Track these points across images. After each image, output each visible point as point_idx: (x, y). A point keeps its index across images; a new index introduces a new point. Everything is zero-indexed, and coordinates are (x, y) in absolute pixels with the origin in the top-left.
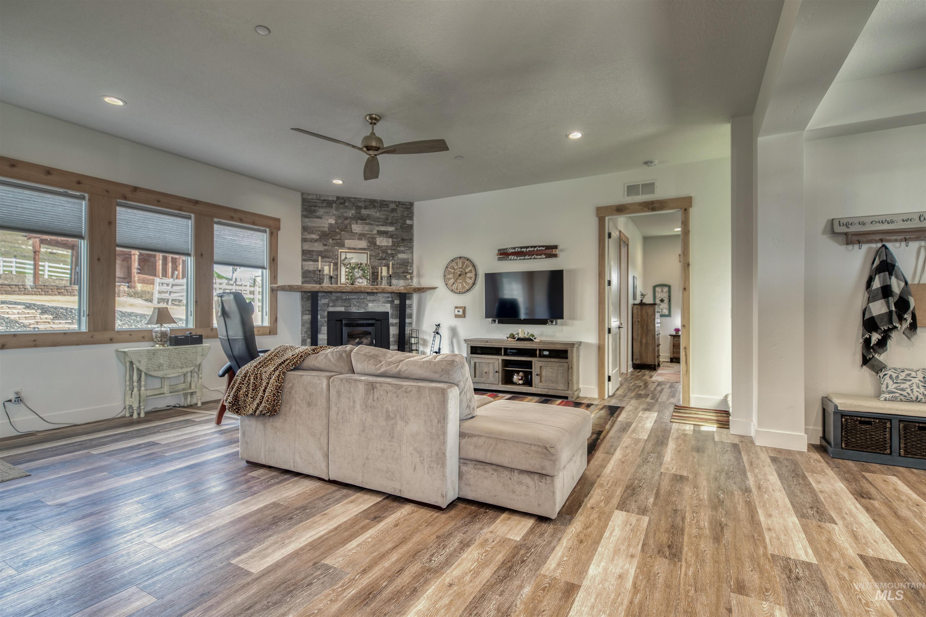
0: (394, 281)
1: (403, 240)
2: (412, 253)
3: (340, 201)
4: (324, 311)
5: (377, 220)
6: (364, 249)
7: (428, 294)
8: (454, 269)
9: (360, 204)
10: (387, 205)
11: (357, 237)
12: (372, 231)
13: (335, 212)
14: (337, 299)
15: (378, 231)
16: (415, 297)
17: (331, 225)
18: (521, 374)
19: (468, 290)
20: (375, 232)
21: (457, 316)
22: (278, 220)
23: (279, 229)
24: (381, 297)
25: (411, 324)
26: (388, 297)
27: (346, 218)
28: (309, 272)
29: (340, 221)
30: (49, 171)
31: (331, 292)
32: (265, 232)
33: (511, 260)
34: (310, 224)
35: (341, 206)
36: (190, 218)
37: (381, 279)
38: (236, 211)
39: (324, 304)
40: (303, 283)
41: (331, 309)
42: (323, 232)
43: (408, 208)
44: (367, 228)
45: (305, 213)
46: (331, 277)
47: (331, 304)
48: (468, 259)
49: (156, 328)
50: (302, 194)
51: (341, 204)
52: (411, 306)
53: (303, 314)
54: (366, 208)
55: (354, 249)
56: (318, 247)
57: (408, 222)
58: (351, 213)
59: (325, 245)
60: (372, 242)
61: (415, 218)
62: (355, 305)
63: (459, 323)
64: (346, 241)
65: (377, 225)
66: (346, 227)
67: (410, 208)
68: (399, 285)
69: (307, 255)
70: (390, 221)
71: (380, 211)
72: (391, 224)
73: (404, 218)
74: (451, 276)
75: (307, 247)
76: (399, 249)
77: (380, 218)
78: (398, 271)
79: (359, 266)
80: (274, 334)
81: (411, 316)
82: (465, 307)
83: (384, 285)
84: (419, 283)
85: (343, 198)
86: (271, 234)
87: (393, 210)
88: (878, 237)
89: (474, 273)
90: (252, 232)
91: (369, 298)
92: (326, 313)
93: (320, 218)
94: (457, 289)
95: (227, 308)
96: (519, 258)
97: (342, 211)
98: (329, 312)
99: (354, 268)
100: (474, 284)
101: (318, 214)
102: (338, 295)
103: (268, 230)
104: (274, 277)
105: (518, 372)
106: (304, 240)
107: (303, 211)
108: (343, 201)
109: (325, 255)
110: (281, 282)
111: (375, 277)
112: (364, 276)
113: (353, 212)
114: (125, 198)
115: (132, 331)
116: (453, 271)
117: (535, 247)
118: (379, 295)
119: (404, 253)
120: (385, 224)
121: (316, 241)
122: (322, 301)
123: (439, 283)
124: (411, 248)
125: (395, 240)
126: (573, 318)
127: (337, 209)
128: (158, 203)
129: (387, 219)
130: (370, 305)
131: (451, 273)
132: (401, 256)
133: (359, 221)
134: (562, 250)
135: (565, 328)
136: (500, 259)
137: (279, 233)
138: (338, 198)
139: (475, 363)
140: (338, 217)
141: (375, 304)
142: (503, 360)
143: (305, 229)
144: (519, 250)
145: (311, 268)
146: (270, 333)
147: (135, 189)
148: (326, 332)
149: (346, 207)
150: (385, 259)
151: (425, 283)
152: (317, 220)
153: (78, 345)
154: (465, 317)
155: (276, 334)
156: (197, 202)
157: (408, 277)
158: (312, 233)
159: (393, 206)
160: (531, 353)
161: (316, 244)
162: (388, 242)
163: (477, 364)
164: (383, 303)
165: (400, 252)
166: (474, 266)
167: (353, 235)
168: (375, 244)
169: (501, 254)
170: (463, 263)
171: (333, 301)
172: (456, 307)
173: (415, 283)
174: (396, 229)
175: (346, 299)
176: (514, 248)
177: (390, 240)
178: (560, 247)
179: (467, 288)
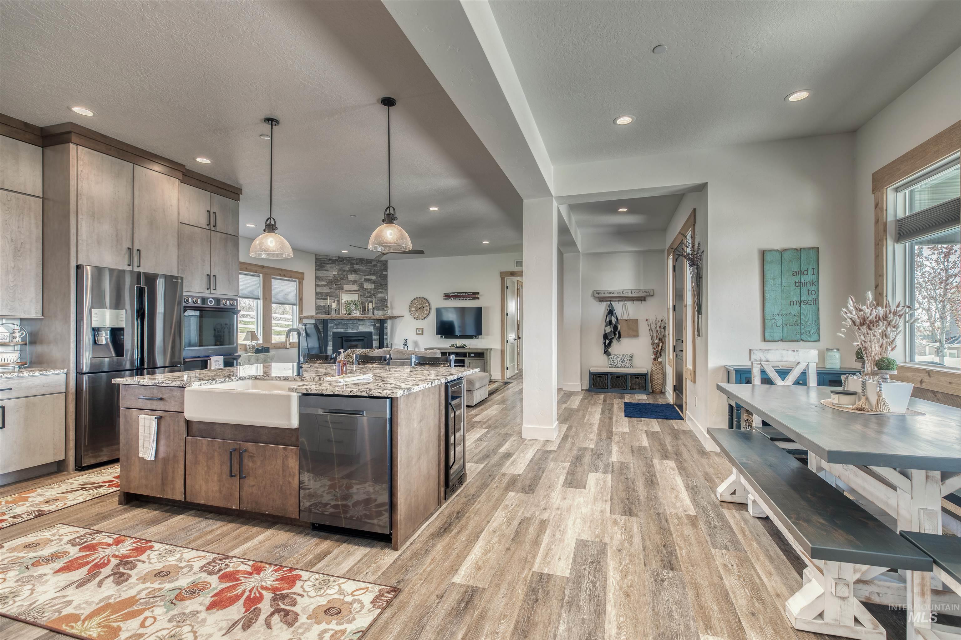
0: (376, 312)
1: (381, 285)
2: (387, 293)
3: (340, 260)
5: (364, 272)
6: (356, 291)
7: (398, 320)
8: (416, 304)
9: (353, 262)
10: (370, 262)
11: (351, 283)
12: (361, 279)
13: (337, 267)
14: (339, 324)
15: (365, 279)
16: (389, 322)
17: (334, 275)
19: (425, 318)
20: (363, 280)
21: (418, 334)
22: (303, 274)
23: (304, 279)
24: (367, 322)
25: (386, 339)
26: (372, 322)
27: (344, 271)
28: (321, 306)
29: (340, 273)
31: (335, 320)
32: (296, 282)
33: (452, 300)
34: (321, 275)
35: (341, 263)
36: (260, 277)
37: (368, 310)
38: (282, 270)
39: (331, 327)
40: (316, 314)
41: (335, 330)
42: (329, 280)
44: (358, 277)
45: (317, 268)
46: (336, 310)
47: (335, 327)
48: (425, 299)
49: (248, 343)
50: (316, 255)
52: (387, 328)
54: (357, 264)
55: (350, 291)
56: (326, 290)
57: (384, 273)
58: (347, 267)
59: (331, 288)
60: (361, 287)
61: (389, 270)
62: (350, 328)
63: (419, 339)
64: (345, 286)
65: (364, 275)
66: (344, 276)
67: (385, 264)
68: (379, 314)
69: (319, 295)
70: (372, 272)
71: (366, 266)
72: (374, 274)
73: (382, 271)
74: (414, 309)
75: (319, 290)
76: (379, 290)
77: (365, 271)
78: (379, 305)
79: (354, 302)
81: (387, 335)
82: (423, 329)
83: (370, 314)
84: (392, 313)
85: (342, 258)
86: (300, 283)
87: (375, 265)
88: (609, 299)
89: (428, 307)
90: (291, 282)
91: (359, 323)
92: (332, 333)
93: (327, 271)
94: (418, 317)
95: (308, 331)
96: (457, 299)
97: (342, 266)
98: (334, 333)
99: (350, 304)
100: (429, 314)
101: (326, 268)
102: (339, 321)
103: (297, 280)
104: (301, 311)
106: (317, 285)
109: (330, 295)
110: (305, 314)
111: (364, 310)
112: (356, 308)
113: (349, 267)
114: (242, 270)
117: (466, 293)
119: (382, 293)
120: (370, 274)
121: (325, 286)
122: (330, 325)
123: (406, 313)
124: (386, 290)
125: (376, 285)
126: (488, 334)
127: (338, 265)
130: (360, 327)
131: (414, 307)
132: (380, 295)
133: (353, 273)
135: (483, 340)
136: (445, 299)
137: (304, 282)
138: (339, 258)
140: (339, 270)
141: (363, 327)
143: (317, 278)
144: (457, 294)
145: (322, 304)
148: (331, 345)
149: (344, 264)
150: (369, 297)
151: (396, 313)
152: (325, 272)
154: (423, 334)
156: (263, 267)
157: (385, 309)
158: (322, 280)
159: (374, 263)
160: (464, 355)
161: (325, 288)
162: (371, 286)
164: (369, 326)
165: (380, 293)
166: (429, 303)
167: (349, 282)
168: (363, 288)
169: (446, 296)
170: (422, 301)
171: (336, 325)
172: (417, 329)
173: (389, 313)
174: (377, 278)
175: (345, 324)
176: (454, 293)
177: (373, 285)
178: (480, 294)
179: (425, 316)
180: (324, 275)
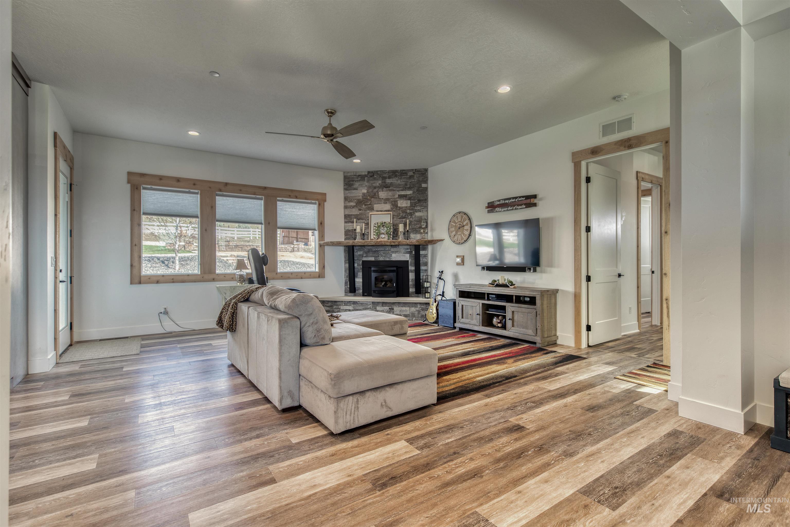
0: (412, 236)
1: (419, 201)
2: (427, 211)
3: (370, 174)
4: (360, 260)
5: (398, 186)
6: (388, 211)
7: (438, 245)
8: (455, 223)
9: (385, 175)
10: (406, 173)
11: (383, 201)
12: (394, 196)
13: (367, 184)
14: (369, 251)
15: (399, 195)
16: (430, 247)
17: (364, 194)
18: (500, 317)
19: (465, 241)
20: (397, 196)
21: (458, 264)
22: (325, 194)
23: (325, 201)
24: (402, 249)
25: (426, 270)
26: (407, 249)
27: (375, 188)
28: (349, 230)
29: (370, 190)
30: (178, 180)
31: (364, 246)
32: (315, 204)
33: (497, 212)
34: (349, 195)
35: (371, 178)
36: (261, 199)
37: (400, 234)
38: (292, 191)
39: (360, 255)
40: (345, 240)
41: (365, 259)
42: (358, 200)
43: (424, 174)
44: (390, 193)
45: (346, 187)
46: (363, 235)
47: (364, 255)
48: (465, 214)
49: (238, 272)
50: (344, 172)
51: (371, 177)
52: (426, 256)
53: (345, 263)
54: (389, 178)
55: (381, 211)
56: (355, 212)
57: (424, 185)
58: (379, 183)
59: (360, 210)
60: (394, 205)
61: (429, 182)
62: (382, 256)
63: (460, 270)
64: (375, 206)
65: (398, 191)
66: (375, 194)
67: (425, 174)
68: (415, 238)
69: (348, 218)
70: (408, 186)
71: (401, 179)
72: (410, 189)
73: (420, 182)
74: (453, 229)
75: (348, 212)
76: (416, 208)
77: (399, 185)
78: (415, 227)
79: (383, 224)
80: (322, 277)
81: (426, 264)
82: (463, 256)
83: (401, 238)
84: (432, 236)
85: (372, 172)
86: (319, 204)
87: (411, 177)
89: (469, 225)
90: (306, 205)
91: (392, 250)
92: (361, 262)
93: (356, 189)
94: (457, 240)
96: (503, 210)
97: (371, 182)
98: (363, 261)
99: (379, 227)
100: (470, 235)
101: (355, 186)
102: (369, 248)
103: (316, 202)
104: (322, 236)
105: (498, 316)
106: (346, 207)
107: (344, 186)
108: (372, 174)
109: (359, 218)
110: (328, 239)
112: (387, 233)
113: (380, 182)
114: (220, 190)
115: (225, 274)
116: (454, 224)
117: (516, 198)
118: (400, 247)
119: (420, 212)
120: (405, 189)
121: (353, 207)
122: (357, 253)
123: (446, 235)
124: (426, 207)
125: (412, 201)
126: (551, 265)
127: (368, 181)
128: (241, 191)
129: (406, 185)
130: (394, 255)
131: (453, 226)
132: (418, 214)
133: (385, 189)
134: (541, 199)
135: (544, 275)
136: (489, 212)
137: (325, 203)
138: (369, 172)
139: (462, 306)
140: (369, 187)
141: (397, 254)
142: (483, 304)
143: (346, 199)
144: (503, 202)
145: (350, 228)
146: (319, 276)
147: (226, 184)
148: (361, 277)
149: (375, 179)
150: (404, 218)
151: (436, 237)
152: (354, 191)
153: (195, 282)
154: (463, 265)
155: (324, 277)
156: (265, 188)
157: (425, 231)
158: (351, 201)
159: (411, 173)
160: (508, 298)
161: (354, 210)
162: (407, 204)
163: (464, 306)
164: (404, 253)
165: (417, 211)
166: (470, 219)
167: (380, 200)
168: (397, 206)
169: (490, 207)
170: (462, 217)
171: (366, 253)
172: (457, 256)
173: (429, 236)
174: (414, 193)
175: (375, 251)
176: (499, 201)
177: (409, 202)
178: (539, 197)
179: (465, 239)
180: (352, 195)
